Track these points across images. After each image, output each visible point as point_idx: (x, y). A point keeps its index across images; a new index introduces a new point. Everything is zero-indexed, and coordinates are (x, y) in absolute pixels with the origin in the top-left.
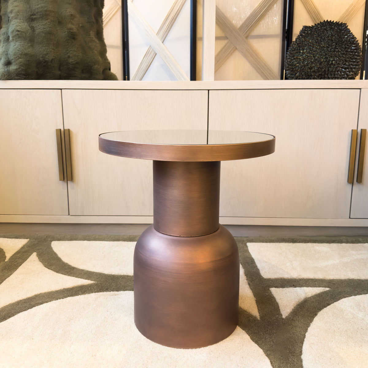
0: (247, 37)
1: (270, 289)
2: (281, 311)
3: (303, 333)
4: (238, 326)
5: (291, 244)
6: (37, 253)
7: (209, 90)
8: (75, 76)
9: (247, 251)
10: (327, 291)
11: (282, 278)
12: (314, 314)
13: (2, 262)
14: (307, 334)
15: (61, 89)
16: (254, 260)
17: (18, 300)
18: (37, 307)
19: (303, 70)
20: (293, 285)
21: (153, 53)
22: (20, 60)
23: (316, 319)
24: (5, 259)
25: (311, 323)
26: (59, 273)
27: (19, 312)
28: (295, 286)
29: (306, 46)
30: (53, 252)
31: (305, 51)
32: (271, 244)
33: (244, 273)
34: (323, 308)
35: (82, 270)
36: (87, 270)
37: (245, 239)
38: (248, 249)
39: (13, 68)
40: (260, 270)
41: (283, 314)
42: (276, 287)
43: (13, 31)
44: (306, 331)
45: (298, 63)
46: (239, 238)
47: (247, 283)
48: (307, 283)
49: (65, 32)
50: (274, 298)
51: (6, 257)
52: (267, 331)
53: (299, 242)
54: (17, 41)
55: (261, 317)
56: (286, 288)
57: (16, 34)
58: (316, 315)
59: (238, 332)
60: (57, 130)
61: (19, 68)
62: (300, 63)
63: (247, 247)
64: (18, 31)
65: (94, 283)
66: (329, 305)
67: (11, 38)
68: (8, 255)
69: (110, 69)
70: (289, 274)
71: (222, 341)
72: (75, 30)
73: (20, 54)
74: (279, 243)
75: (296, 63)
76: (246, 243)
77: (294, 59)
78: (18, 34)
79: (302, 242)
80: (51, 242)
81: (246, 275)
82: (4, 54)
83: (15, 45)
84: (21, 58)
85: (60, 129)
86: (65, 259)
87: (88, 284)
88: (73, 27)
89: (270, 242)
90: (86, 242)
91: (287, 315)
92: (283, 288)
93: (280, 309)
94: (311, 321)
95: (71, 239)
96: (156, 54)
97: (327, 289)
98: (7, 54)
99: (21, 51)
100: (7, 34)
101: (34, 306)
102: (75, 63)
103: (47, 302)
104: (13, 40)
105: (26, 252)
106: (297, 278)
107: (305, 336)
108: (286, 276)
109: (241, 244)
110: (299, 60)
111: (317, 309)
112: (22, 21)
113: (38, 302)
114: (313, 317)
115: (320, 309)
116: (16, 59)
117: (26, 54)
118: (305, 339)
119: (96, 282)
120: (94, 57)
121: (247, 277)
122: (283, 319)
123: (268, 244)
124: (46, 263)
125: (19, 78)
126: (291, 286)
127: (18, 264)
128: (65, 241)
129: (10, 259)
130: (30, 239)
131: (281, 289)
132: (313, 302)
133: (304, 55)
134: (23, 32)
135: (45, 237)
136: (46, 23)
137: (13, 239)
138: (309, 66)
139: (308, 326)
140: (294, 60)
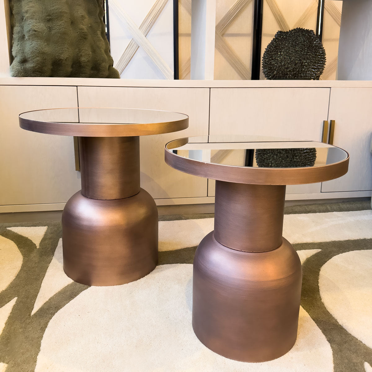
0: (223, 35)
3: (316, 284)
7: (210, 88)
8: (85, 73)
10: (320, 251)
14: (319, 285)
15: (77, 86)
19: (280, 69)
21: (135, 46)
22: (38, 58)
23: (321, 273)
24: (36, 246)
29: (283, 49)
31: (282, 53)
34: (323, 265)
39: (29, 65)
43: (30, 31)
44: (318, 282)
45: (276, 63)
48: (304, 247)
49: (78, 32)
54: (33, 41)
57: (33, 33)
58: (320, 270)
61: (36, 66)
62: (278, 63)
64: (35, 31)
67: (26, 38)
68: (36, 242)
69: (113, 66)
72: (86, 30)
73: (38, 53)
75: (274, 63)
77: (272, 59)
78: (35, 34)
82: (20, 52)
83: (32, 44)
84: (38, 57)
88: (84, 27)
94: (318, 275)
96: (139, 47)
97: (320, 250)
98: (24, 52)
99: (38, 50)
100: (22, 33)
102: (87, 61)
104: (29, 39)
105: (51, 238)
106: (294, 244)
110: (277, 61)
111: (319, 266)
112: (39, 21)
114: (319, 272)
115: (321, 266)
116: (33, 57)
117: (43, 53)
118: (320, 288)
120: (102, 55)
125: (35, 75)
129: (40, 246)
130: (48, 226)
133: (281, 57)
134: (40, 32)
136: (61, 24)
138: (286, 67)
139: (318, 278)
140: (272, 61)
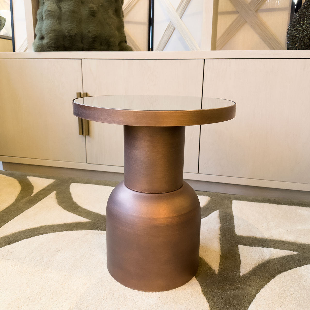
0: (257, 11)
1: (238, 246)
2: (241, 267)
3: (254, 293)
4: (194, 277)
5: (275, 205)
6: (57, 191)
7: (204, 59)
8: (95, 48)
9: (230, 208)
10: (295, 255)
11: (253, 237)
12: (273, 276)
13: (28, 197)
14: (258, 295)
15: (81, 59)
16: (233, 217)
17: (27, 229)
18: (38, 236)
19: (302, 40)
20: (262, 245)
21: (172, 28)
22: (50, 35)
23: (272, 282)
24: (32, 194)
25: (265, 285)
26: (66, 210)
27: (23, 239)
28: (263, 246)
29: (307, 17)
30: (69, 191)
31: (305, 22)
32: (256, 203)
33: (220, 228)
34: (283, 272)
35: (85, 210)
36: (88, 209)
37: (232, 196)
38: (232, 206)
39: (45, 41)
40: (235, 227)
41: (241, 272)
42: (245, 245)
43: (46, 11)
44: (258, 291)
45: (297, 34)
46: (227, 195)
47: (219, 238)
48: (277, 245)
49: (87, 11)
50: (239, 255)
51: (33, 193)
52: (220, 286)
53: (284, 204)
54: (48, 19)
55: (219, 272)
56: (254, 247)
57: (48, 13)
58: (274, 277)
59: (192, 283)
60: (77, 93)
61: (49, 42)
62: (300, 34)
63: (231, 203)
64: (49, 11)
65: (89, 222)
66: (291, 268)
67: (44, 17)
68: (35, 191)
69: (126, 42)
70: (262, 234)
71: (174, 289)
72: (95, 8)
73: (50, 30)
74: (263, 203)
75: (296, 34)
76: (232, 200)
77: (295, 30)
78: (49, 14)
79: (286, 205)
80: (71, 183)
81: (220, 230)
82: (39, 30)
83: (47, 23)
84: (50, 33)
85: (80, 93)
86: (75, 199)
87: (84, 222)
88: (93, 6)
89: (255, 202)
90: (97, 185)
91: (245, 273)
92: (251, 246)
93: (241, 266)
94: (267, 283)
95: (86, 183)
96: (175, 28)
97: (295, 253)
98: (41, 30)
99: (51, 27)
100: (42, 13)
101: (36, 235)
102: (94, 37)
103: (47, 233)
104: (46, 18)
105: (49, 190)
106: (268, 239)
107: (255, 296)
108: (258, 235)
109: (227, 200)
110: (299, 31)
111: (277, 272)
112: (53, 2)
113: (40, 232)
114: (270, 279)
115: (280, 272)
116: (47, 34)
117: (54, 30)
118: (254, 300)
119: (91, 221)
120: (111, 32)
121: (220, 232)
122: (239, 276)
123: (253, 203)
124: (60, 201)
125: (49, 50)
126: (259, 246)
127: (39, 199)
128: (82, 183)
129: (35, 195)
130: (56, 180)
131: (248, 247)
132: (276, 264)
133: (304, 26)
134: (53, 12)
135: (68, 179)
136: (71, 4)
137: (44, 179)
138: (308, 37)
139: (262, 287)
140: (294, 31)
